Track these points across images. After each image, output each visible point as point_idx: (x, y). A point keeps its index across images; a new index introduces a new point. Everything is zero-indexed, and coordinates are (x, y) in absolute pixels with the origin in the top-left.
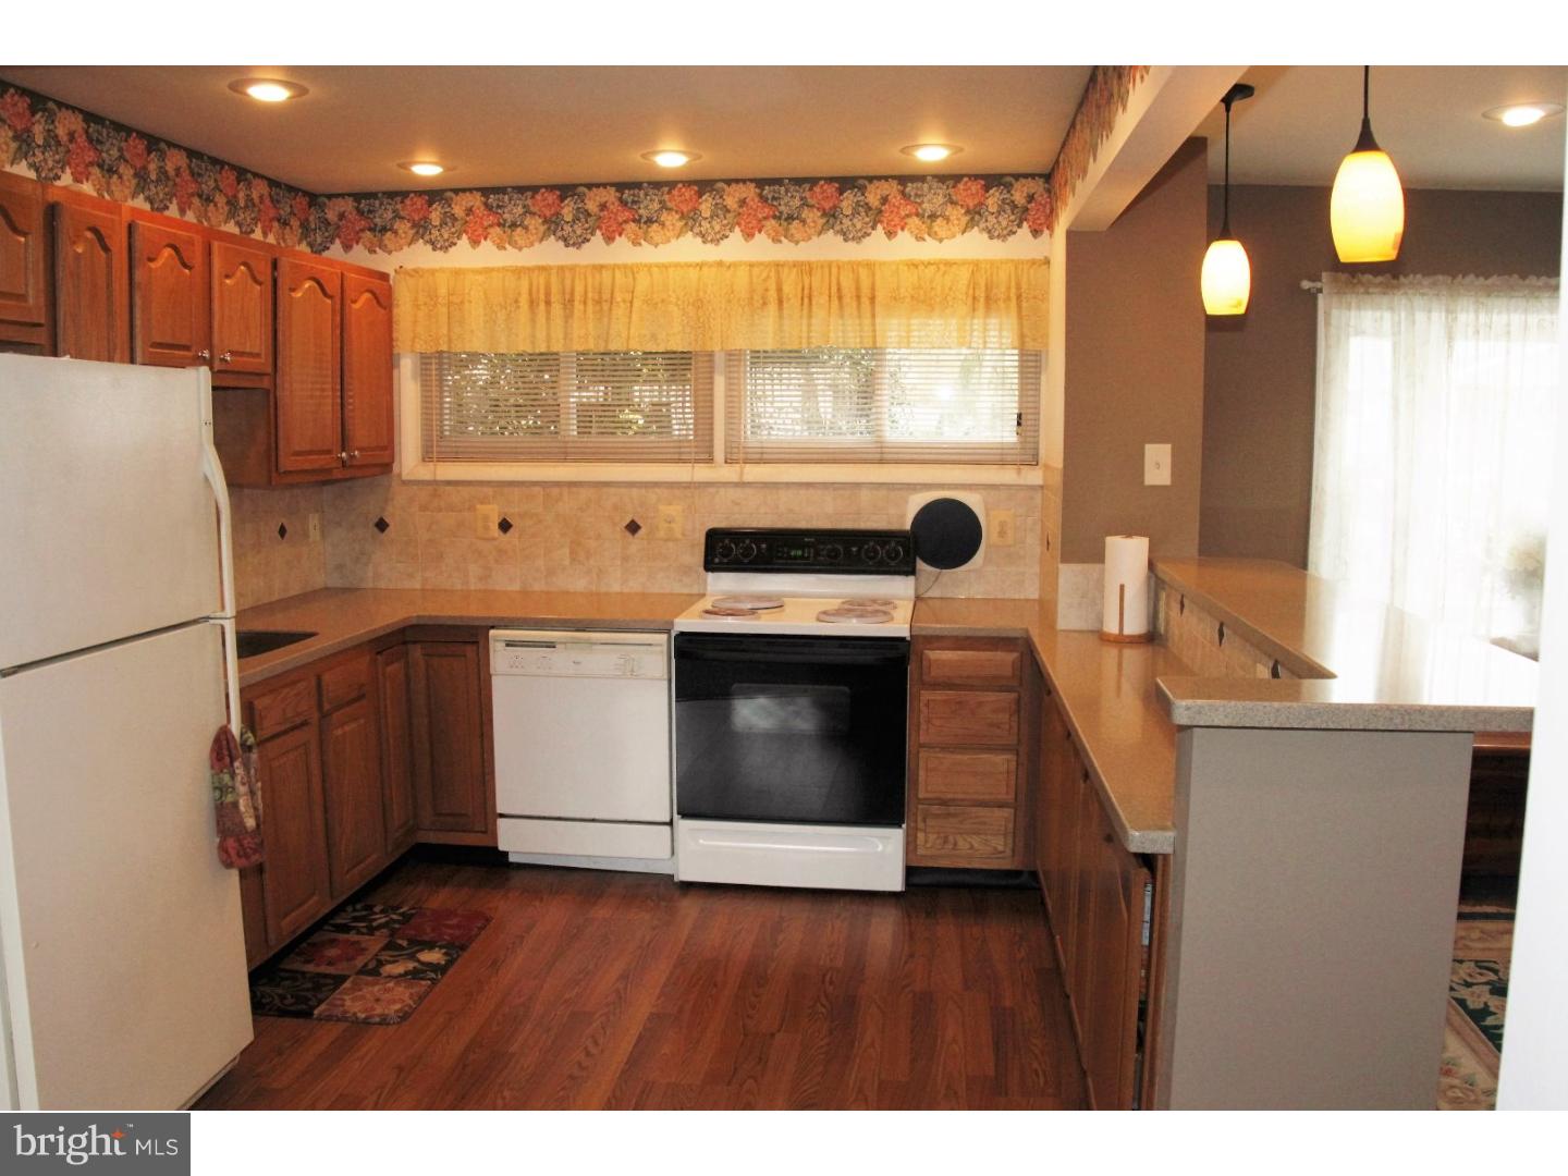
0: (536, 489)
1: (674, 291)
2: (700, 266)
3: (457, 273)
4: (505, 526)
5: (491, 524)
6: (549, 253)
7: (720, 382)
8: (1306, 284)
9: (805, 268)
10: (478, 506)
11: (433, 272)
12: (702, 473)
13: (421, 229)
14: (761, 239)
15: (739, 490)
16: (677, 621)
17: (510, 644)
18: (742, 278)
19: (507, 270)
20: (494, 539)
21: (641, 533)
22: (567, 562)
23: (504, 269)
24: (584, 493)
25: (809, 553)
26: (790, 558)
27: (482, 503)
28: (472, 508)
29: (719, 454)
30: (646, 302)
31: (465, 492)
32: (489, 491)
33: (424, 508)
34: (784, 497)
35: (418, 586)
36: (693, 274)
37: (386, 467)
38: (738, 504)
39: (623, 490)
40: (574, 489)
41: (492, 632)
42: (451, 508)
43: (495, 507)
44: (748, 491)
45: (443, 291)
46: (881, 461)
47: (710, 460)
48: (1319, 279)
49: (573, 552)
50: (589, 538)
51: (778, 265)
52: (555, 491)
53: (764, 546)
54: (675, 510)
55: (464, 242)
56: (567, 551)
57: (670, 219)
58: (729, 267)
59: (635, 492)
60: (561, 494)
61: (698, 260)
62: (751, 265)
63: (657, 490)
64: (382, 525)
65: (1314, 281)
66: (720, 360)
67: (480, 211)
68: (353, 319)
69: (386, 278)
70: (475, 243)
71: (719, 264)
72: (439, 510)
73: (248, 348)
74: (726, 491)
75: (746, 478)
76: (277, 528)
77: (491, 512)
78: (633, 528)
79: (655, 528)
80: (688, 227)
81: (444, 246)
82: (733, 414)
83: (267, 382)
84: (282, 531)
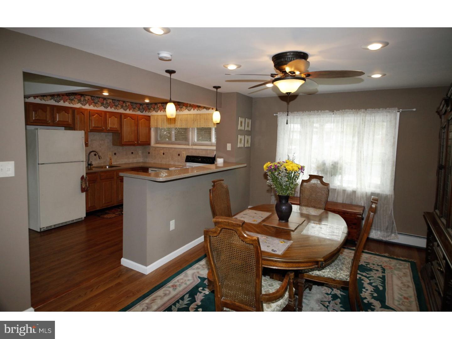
0: (167, 149)
2: (187, 114)
3: (158, 116)
4: (164, 154)
5: (162, 154)
7: (190, 133)
8: (275, 115)
9: (200, 115)
11: (155, 115)
12: (188, 147)
13: (154, 109)
14: (196, 110)
17: (152, 170)
18: (192, 116)
19: (164, 115)
20: (162, 156)
21: (180, 156)
22: (171, 160)
28: (160, 151)
29: (190, 144)
30: (180, 120)
31: (159, 149)
32: (161, 148)
33: (154, 151)
34: (198, 151)
35: (153, 162)
36: (186, 116)
37: (149, 144)
38: (192, 152)
39: (178, 149)
40: (172, 149)
41: (149, 169)
45: (156, 118)
46: (211, 146)
47: (189, 145)
48: (277, 114)
49: (172, 158)
50: (174, 156)
51: (197, 114)
52: (170, 149)
53: (193, 158)
54: (184, 152)
55: (159, 111)
57: (184, 107)
59: (180, 149)
61: (187, 113)
62: (194, 114)
63: (182, 149)
64: (149, 153)
65: (276, 114)
66: (190, 129)
67: (161, 106)
68: (140, 123)
69: (149, 116)
70: (160, 111)
71: (189, 114)
72: (156, 151)
73: (114, 127)
74: (191, 150)
75: (193, 148)
76: (130, 153)
77: (162, 152)
78: (179, 155)
79: (181, 155)
80: (186, 109)
81: (157, 112)
82: (192, 138)
83: (119, 132)
84: (132, 153)
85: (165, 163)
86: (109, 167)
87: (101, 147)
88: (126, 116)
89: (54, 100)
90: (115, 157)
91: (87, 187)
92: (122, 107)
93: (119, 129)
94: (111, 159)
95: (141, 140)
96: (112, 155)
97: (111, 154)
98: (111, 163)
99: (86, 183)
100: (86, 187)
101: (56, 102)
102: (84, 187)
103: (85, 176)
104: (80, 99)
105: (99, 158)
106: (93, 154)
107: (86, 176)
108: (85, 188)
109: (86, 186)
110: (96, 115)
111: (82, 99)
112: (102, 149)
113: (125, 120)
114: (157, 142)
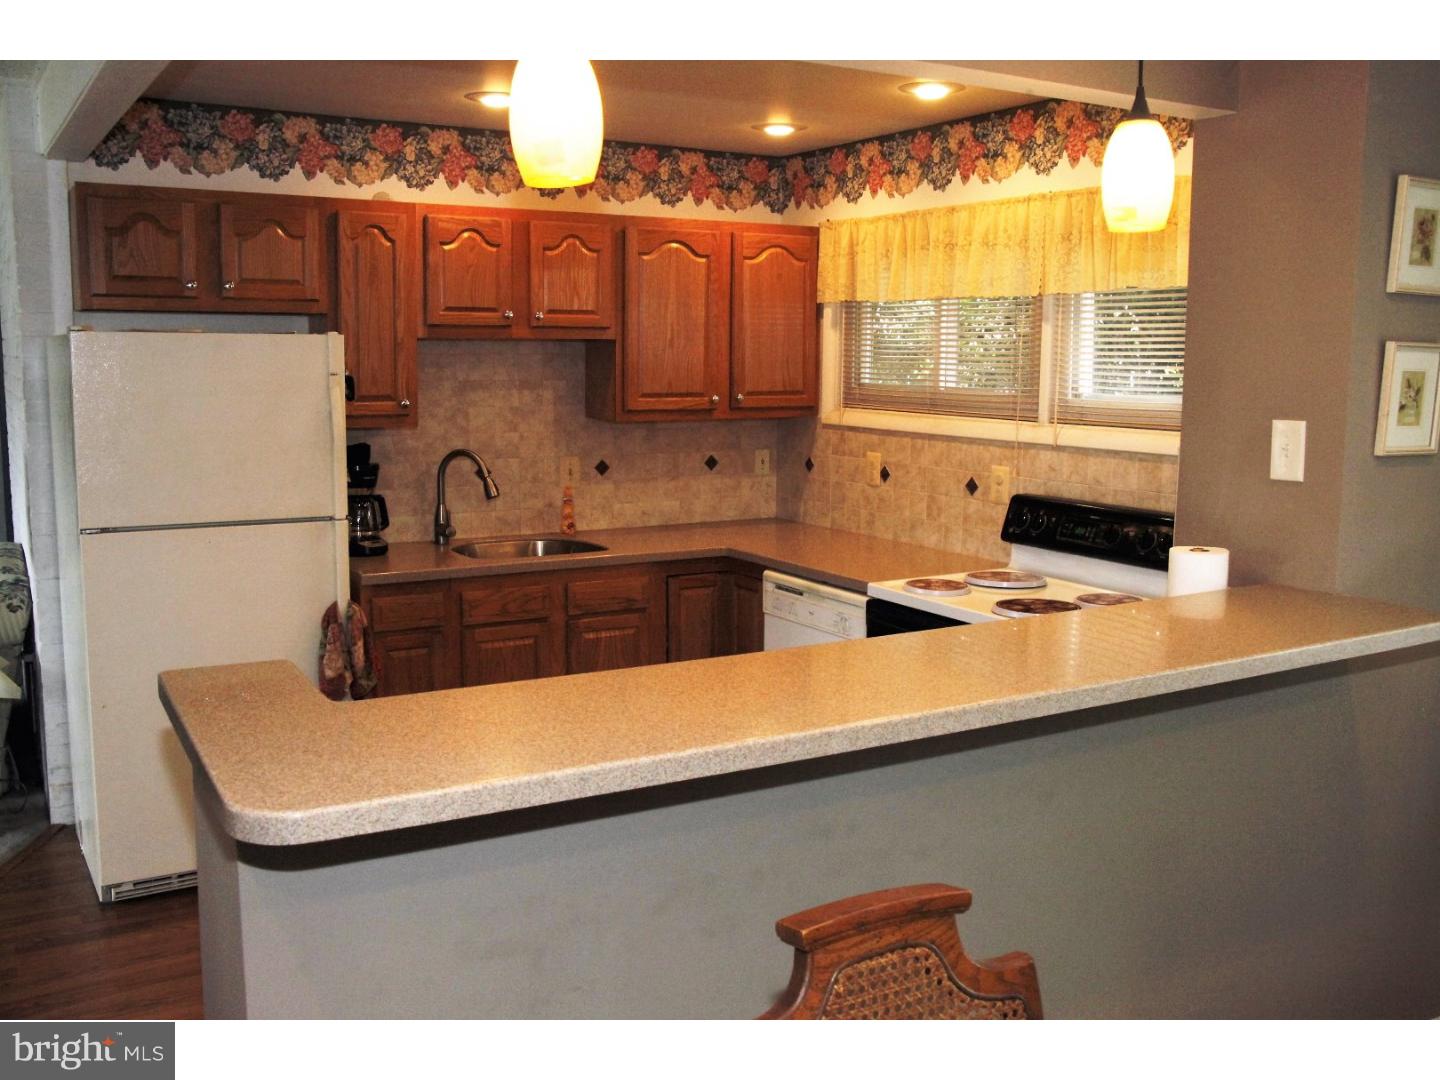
0: (906, 441)
1: (1006, 231)
2: (1028, 200)
3: (857, 223)
4: (885, 475)
5: (875, 472)
6: (921, 197)
7: (1047, 331)
10: (869, 453)
11: (845, 223)
12: (1025, 432)
13: (842, 181)
14: (1085, 162)
15: (1055, 454)
16: (870, 585)
17: (780, 587)
18: (1059, 210)
19: (889, 219)
20: (877, 486)
21: (978, 493)
22: (924, 516)
23: (887, 218)
24: (940, 446)
25: (1090, 532)
26: (1073, 536)
27: (872, 451)
28: (864, 455)
29: (1044, 412)
31: (863, 437)
32: (875, 438)
33: (835, 452)
34: (1093, 466)
35: (829, 525)
36: (1021, 209)
37: (812, 408)
38: (1054, 470)
39: (965, 447)
40: (932, 442)
41: (767, 573)
42: (851, 454)
43: (879, 454)
44: (1064, 456)
45: (846, 242)
47: (1035, 419)
49: (929, 507)
50: (941, 494)
51: (1091, 194)
52: (919, 443)
53: (1054, 519)
54: (1002, 471)
55: (866, 193)
56: (924, 505)
57: (1012, 150)
58: (1051, 199)
59: (975, 447)
60: (923, 447)
61: (1025, 194)
62: (1070, 195)
63: (991, 448)
64: (809, 465)
66: (1048, 305)
67: (878, 160)
68: (747, 275)
69: (814, 232)
70: (874, 192)
71: (1044, 196)
72: (844, 454)
73: (576, 307)
74: (1046, 457)
75: (1061, 442)
76: (698, 460)
77: (876, 458)
78: (972, 487)
79: (988, 489)
80: (1025, 158)
81: (853, 198)
82: (1060, 368)
83: (609, 335)
84: (711, 463)
85: (890, 536)
86: (547, 551)
87: (515, 429)
88: (655, 233)
89: (252, 168)
90: (604, 488)
91: (354, 674)
92: (651, 183)
93: (606, 318)
94: (568, 502)
95: (749, 387)
96: (585, 477)
97: (576, 469)
98: (571, 526)
99: (350, 653)
100: (348, 675)
101: (263, 176)
102: (329, 673)
103: (342, 606)
104: (399, 152)
105: (488, 496)
106: (466, 465)
107: (349, 606)
108: (341, 677)
109: (350, 665)
110: (466, 235)
111: (410, 151)
112: (522, 437)
113: (645, 257)
114: (854, 396)
